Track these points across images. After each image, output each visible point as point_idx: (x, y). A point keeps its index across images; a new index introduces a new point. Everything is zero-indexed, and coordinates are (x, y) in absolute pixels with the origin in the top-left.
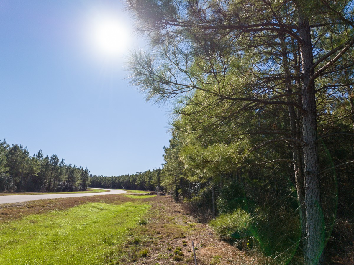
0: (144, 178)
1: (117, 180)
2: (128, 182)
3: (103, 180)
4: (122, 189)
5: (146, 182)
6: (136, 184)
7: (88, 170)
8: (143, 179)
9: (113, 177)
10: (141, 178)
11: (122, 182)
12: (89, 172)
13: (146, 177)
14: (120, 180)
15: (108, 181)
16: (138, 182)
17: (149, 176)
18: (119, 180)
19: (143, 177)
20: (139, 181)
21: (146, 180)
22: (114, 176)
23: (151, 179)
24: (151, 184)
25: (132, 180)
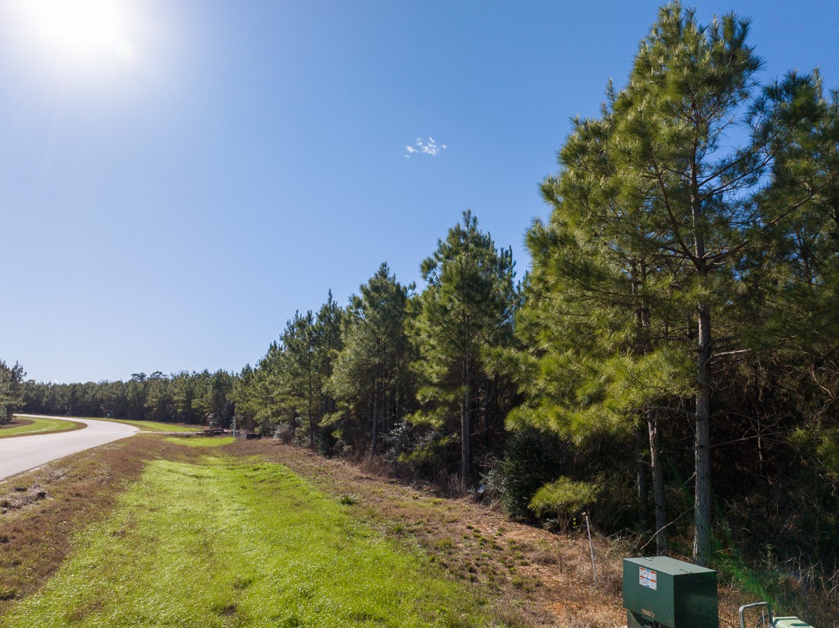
0: (168, 392)
1: (87, 393)
2: (121, 400)
3: (47, 393)
4: (104, 417)
5: (178, 402)
6: (146, 405)
7: (21, 370)
8: (165, 395)
9: (75, 386)
10: (162, 393)
11: (102, 401)
12: (23, 374)
13: (176, 391)
14: (98, 396)
15: (62, 396)
16: (152, 400)
17: (185, 388)
18: (93, 396)
19: (166, 391)
20: (155, 400)
21: (176, 398)
22: (80, 384)
23: (190, 395)
24: (193, 407)
25: (133, 396)
